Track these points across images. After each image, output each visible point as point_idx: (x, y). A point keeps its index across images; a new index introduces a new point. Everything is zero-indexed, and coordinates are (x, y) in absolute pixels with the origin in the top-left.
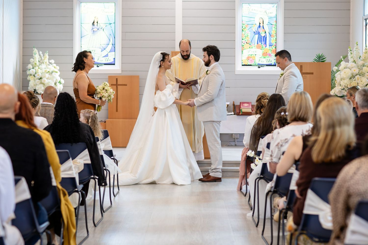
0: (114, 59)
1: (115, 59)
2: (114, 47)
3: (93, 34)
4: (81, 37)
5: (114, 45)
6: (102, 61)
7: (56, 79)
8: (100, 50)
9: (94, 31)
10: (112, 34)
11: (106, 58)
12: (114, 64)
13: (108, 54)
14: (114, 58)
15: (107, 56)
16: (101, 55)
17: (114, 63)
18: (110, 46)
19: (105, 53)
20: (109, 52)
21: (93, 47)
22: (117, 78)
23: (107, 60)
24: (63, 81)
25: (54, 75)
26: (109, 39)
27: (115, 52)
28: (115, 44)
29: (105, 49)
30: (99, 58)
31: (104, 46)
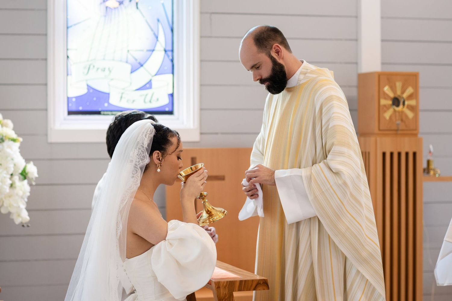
0: (171, 98)
1: (172, 95)
2: (171, 58)
3: (105, 16)
4: (68, 28)
5: (170, 53)
6: (134, 101)
7: (15, 165)
8: (129, 68)
9: (107, 7)
10: (163, 19)
11: (144, 92)
12: (171, 113)
13: (151, 81)
14: (171, 92)
15: (148, 86)
16: (131, 84)
17: (171, 109)
18: (158, 57)
19: (141, 77)
20: (156, 75)
21: (104, 59)
22: (193, 156)
23: (148, 99)
24: (32, 170)
25: (8, 150)
26: (154, 34)
27: (173, 73)
28: (172, 51)
29: (142, 66)
30: (122, 93)
31: (139, 56)
